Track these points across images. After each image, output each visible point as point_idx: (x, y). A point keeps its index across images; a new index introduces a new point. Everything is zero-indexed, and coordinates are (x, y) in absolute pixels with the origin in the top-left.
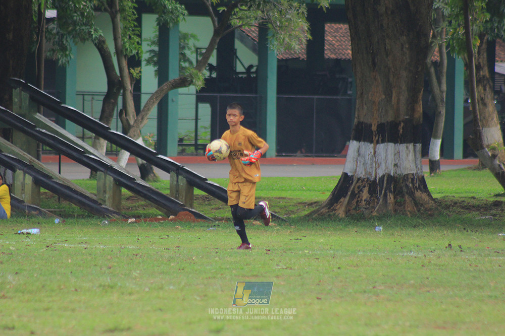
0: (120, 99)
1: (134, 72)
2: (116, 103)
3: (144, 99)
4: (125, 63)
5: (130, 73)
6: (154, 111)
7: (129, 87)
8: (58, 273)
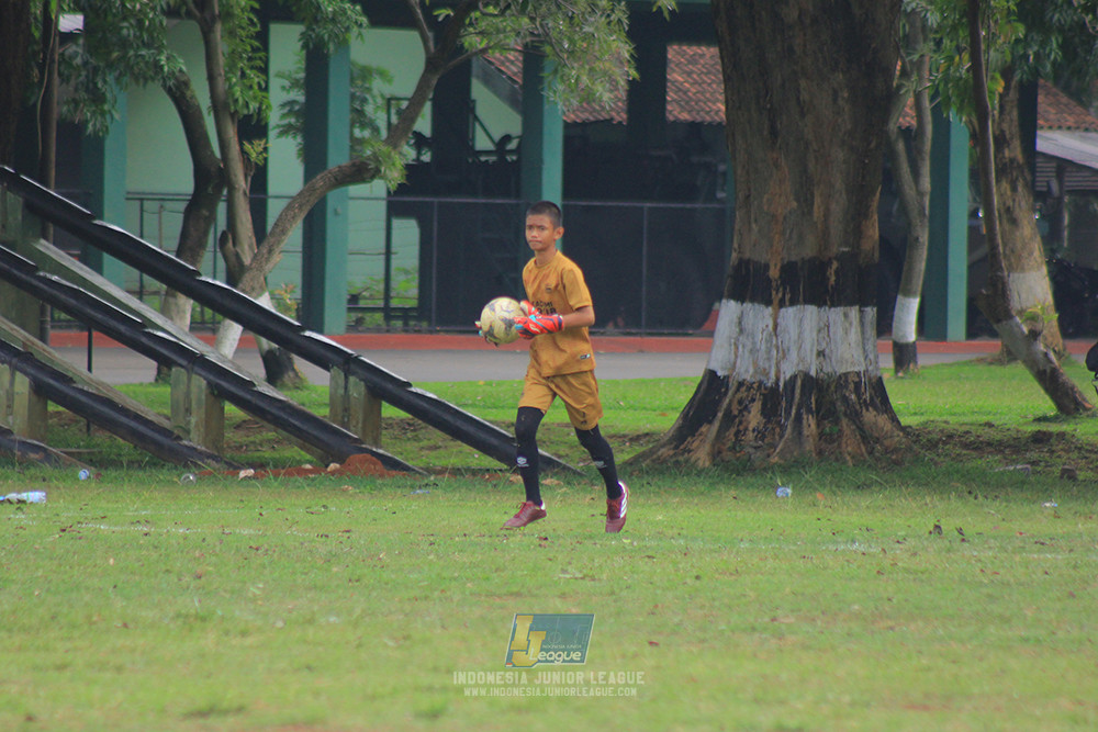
0: (222, 208)
1: (253, 150)
2: (212, 218)
3: (274, 209)
4: (231, 132)
5: (243, 152)
6: (295, 236)
7: (241, 182)
8: (87, 588)
